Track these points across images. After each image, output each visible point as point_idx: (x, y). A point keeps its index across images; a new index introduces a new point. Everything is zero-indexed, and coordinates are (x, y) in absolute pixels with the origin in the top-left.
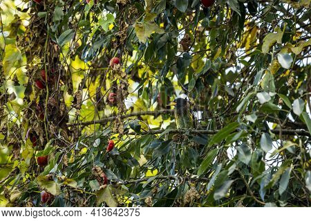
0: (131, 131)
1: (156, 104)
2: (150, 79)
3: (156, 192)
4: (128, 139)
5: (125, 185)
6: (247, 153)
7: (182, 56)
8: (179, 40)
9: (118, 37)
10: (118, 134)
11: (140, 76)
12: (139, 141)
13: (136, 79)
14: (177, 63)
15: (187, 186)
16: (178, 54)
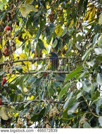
0: (17, 72)
1: (33, 55)
2: (29, 40)
3: (32, 110)
4: (15, 77)
5: (13, 105)
6: (88, 85)
7: (49, 26)
8: (47, 15)
9: (10, 14)
10: (9, 74)
11: (23, 38)
12: (22, 78)
13: (21, 39)
14: (46, 30)
15: (51, 107)
16: (47, 24)
